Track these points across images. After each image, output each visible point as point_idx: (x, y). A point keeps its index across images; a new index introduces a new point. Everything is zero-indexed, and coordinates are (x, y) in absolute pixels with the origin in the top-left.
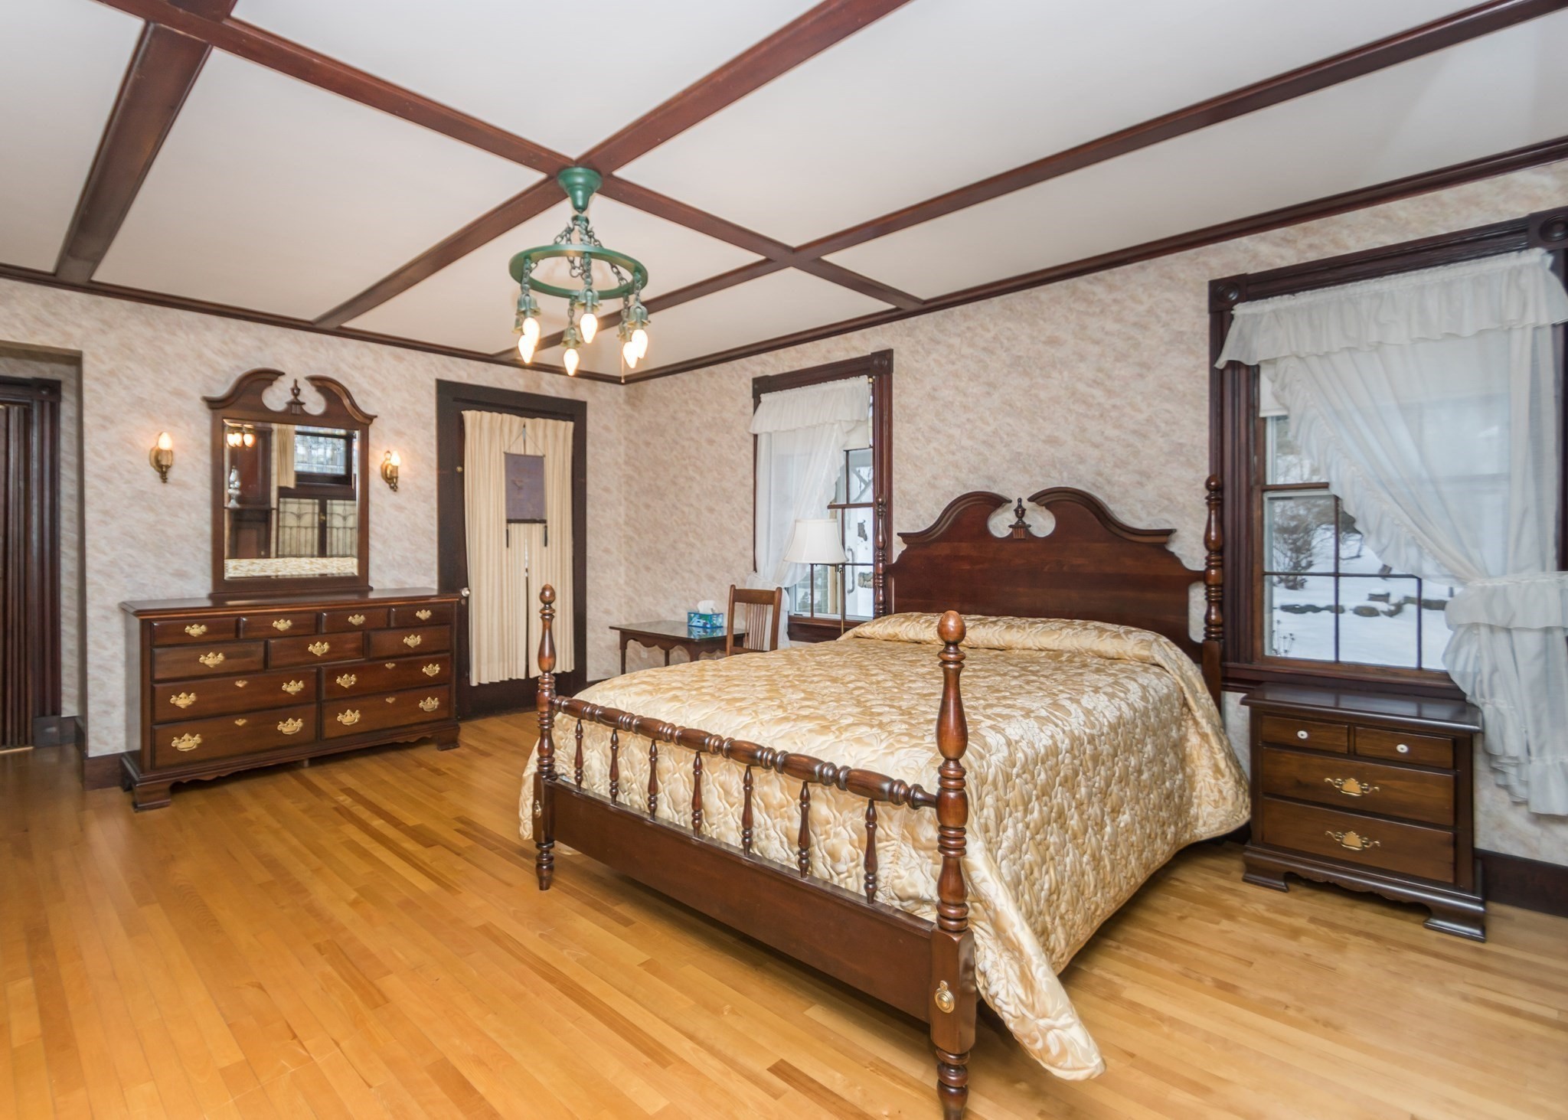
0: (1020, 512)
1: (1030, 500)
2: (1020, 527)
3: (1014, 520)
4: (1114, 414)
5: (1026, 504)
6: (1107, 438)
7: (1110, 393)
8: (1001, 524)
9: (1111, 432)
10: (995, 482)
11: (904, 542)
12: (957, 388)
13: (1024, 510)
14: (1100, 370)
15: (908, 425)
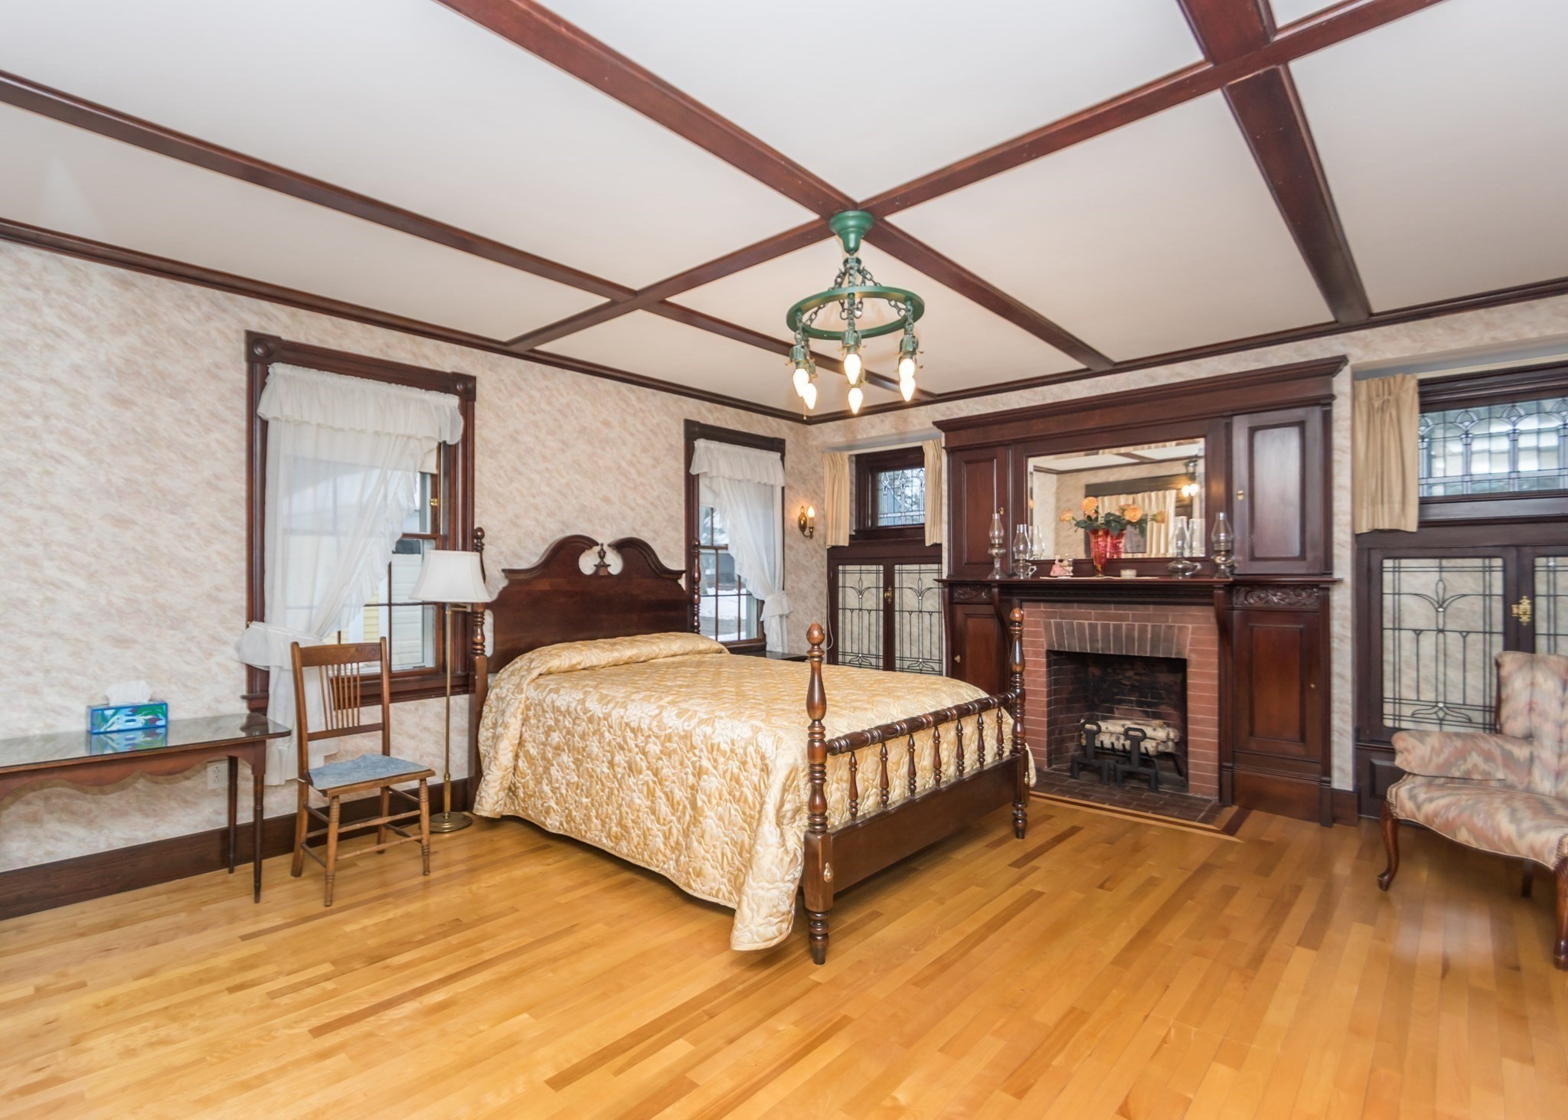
0: (602, 555)
1: (609, 546)
2: (602, 566)
3: (597, 561)
4: (641, 488)
5: (605, 548)
6: (637, 505)
7: (639, 473)
8: (587, 564)
9: (641, 501)
10: (567, 527)
11: (507, 577)
12: (537, 438)
13: (605, 553)
14: (634, 455)
15: (490, 460)
